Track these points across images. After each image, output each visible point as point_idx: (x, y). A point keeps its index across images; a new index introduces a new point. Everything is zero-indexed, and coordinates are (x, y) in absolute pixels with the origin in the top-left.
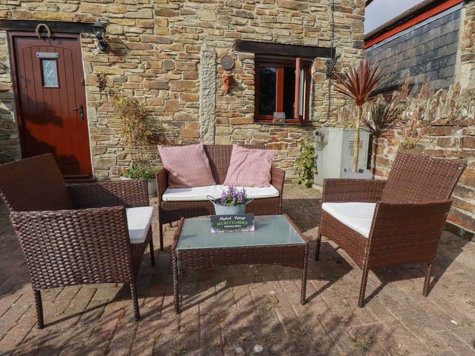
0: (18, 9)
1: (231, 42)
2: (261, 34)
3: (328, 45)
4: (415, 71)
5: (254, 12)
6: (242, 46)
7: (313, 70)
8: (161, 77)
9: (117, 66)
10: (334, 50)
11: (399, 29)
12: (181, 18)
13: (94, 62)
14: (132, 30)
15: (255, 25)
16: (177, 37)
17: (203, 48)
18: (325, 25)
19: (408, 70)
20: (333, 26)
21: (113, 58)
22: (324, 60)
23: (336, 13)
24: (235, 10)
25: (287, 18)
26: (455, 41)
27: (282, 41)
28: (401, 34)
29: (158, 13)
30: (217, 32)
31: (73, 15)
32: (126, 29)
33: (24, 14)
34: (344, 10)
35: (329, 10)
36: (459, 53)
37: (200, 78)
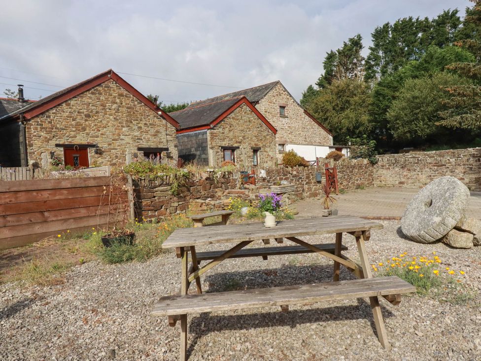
0: (68, 141)
1: (136, 148)
2: (145, 145)
3: (166, 147)
4: (196, 150)
5: (142, 138)
6: (139, 149)
7: (162, 155)
8: (114, 161)
9: (100, 158)
10: (168, 148)
11: (189, 131)
12: (120, 141)
13: (93, 157)
14: (105, 146)
15: (143, 142)
16: (119, 147)
17: (128, 150)
18: (164, 140)
19: (194, 149)
20: (167, 140)
21: (99, 155)
22: (165, 152)
23: (167, 136)
24: (137, 138)
25: (152, 139)
26: (207, 142)
27: (152, 147)
28: (190, 133)
29: (113, 140)
30: (131, 145)
31: (86, 142)
32: (103, 146)
33: (70, 142)
34: (170, 135)
35: (165, 136)
36: (209, 146)
37: (127, 161)
